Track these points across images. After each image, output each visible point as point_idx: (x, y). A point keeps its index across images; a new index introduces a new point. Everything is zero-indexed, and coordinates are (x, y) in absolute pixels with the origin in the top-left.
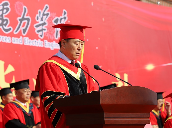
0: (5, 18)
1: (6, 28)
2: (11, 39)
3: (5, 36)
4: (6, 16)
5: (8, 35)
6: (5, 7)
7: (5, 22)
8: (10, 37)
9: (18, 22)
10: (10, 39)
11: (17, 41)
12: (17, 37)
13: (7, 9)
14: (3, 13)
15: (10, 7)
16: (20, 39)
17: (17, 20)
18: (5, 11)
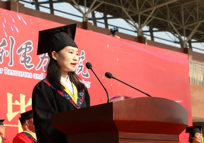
0: (27, 56)
1: (28, 64)
2: (33, 75)
3: (27, 72)
4: (28, 54)
5: (29, 71)
6: (28, 46)
7: (27, 60)
8: (31, 73)
9: (40, 60)
10: (32, 75)
11: (38, 76)
12: (38, 73)
13: (30, 48)
14: (26, 51)
15: (33, 46)
17: (39, 58)
18: (28, 49)
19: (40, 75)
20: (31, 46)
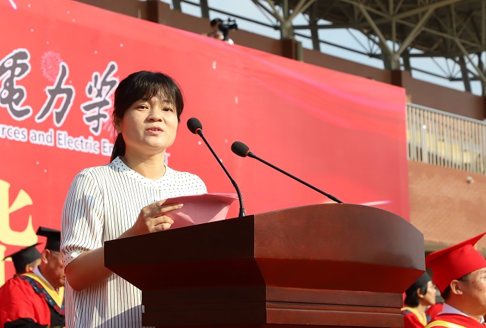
0: (16, 87)
1: (18, 108)
2: (29, 134)
3: (14, 126)
4: (18, 83)
5: (21, 125)
6: (19, 62)
7: (16, 96)
8: (25, 130)
9: (47, 97)
10: (26, 133)
11: (41, 137)
12: (41, 130)
13: (24, 67)
14: (13, 75)
15: (30, 62)
16: (49, 133)
17: (45, 92)
18: (18, 70)
19: (46, 135)
20: (26, 61)
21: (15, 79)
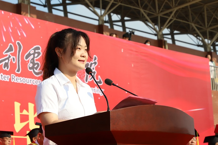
0: (36, 62)
1: (37, 71)
3: (35, 79)
4: (37, 60)
5: (38, 78)
6: (37, 51)
7: (36, 66)
8: (40, 81)
13: (39, 53)
14: (34, 57)
15: (41, 51)
18: (36, 55)
20: (40, 51)
21: (35, 59)
